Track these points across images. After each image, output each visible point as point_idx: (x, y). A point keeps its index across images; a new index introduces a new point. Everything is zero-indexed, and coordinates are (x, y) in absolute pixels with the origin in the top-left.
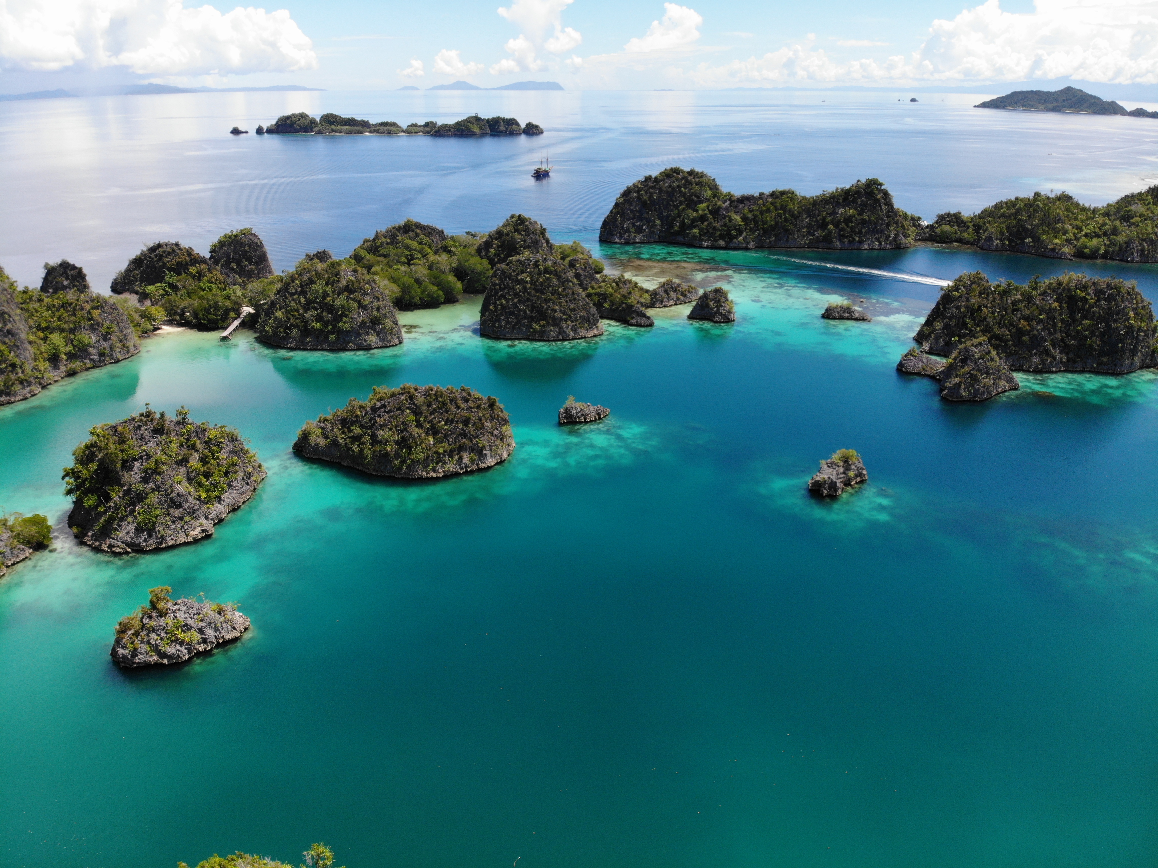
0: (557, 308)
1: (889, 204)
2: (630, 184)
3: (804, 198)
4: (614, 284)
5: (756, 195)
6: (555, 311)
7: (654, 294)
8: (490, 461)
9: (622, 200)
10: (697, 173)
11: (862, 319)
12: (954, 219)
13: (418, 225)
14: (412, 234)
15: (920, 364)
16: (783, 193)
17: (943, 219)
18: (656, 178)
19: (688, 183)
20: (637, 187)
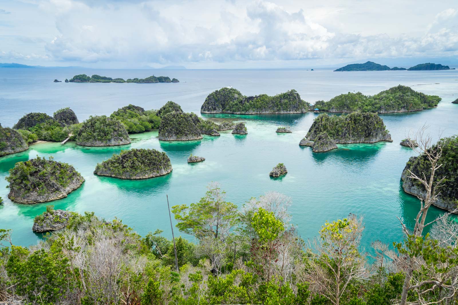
0: (186, 130)
1: (299, 98)
2: (211, 93)
3: (270, 97)
4: (206, 123)
5: (254, 96)
6: (185, 131)
7: (220, 127)
8: (164, 173)
9: (208, 99)
10: (234, 89)
11: (289, 132)
12: (322, 103)
13: (134, 106)
14: (132, 109)
15: (306, 143)
16: (263, 95)
17: (318, 103)
18: (219, 91)
19: (230, 92)
20: (213, 94)
